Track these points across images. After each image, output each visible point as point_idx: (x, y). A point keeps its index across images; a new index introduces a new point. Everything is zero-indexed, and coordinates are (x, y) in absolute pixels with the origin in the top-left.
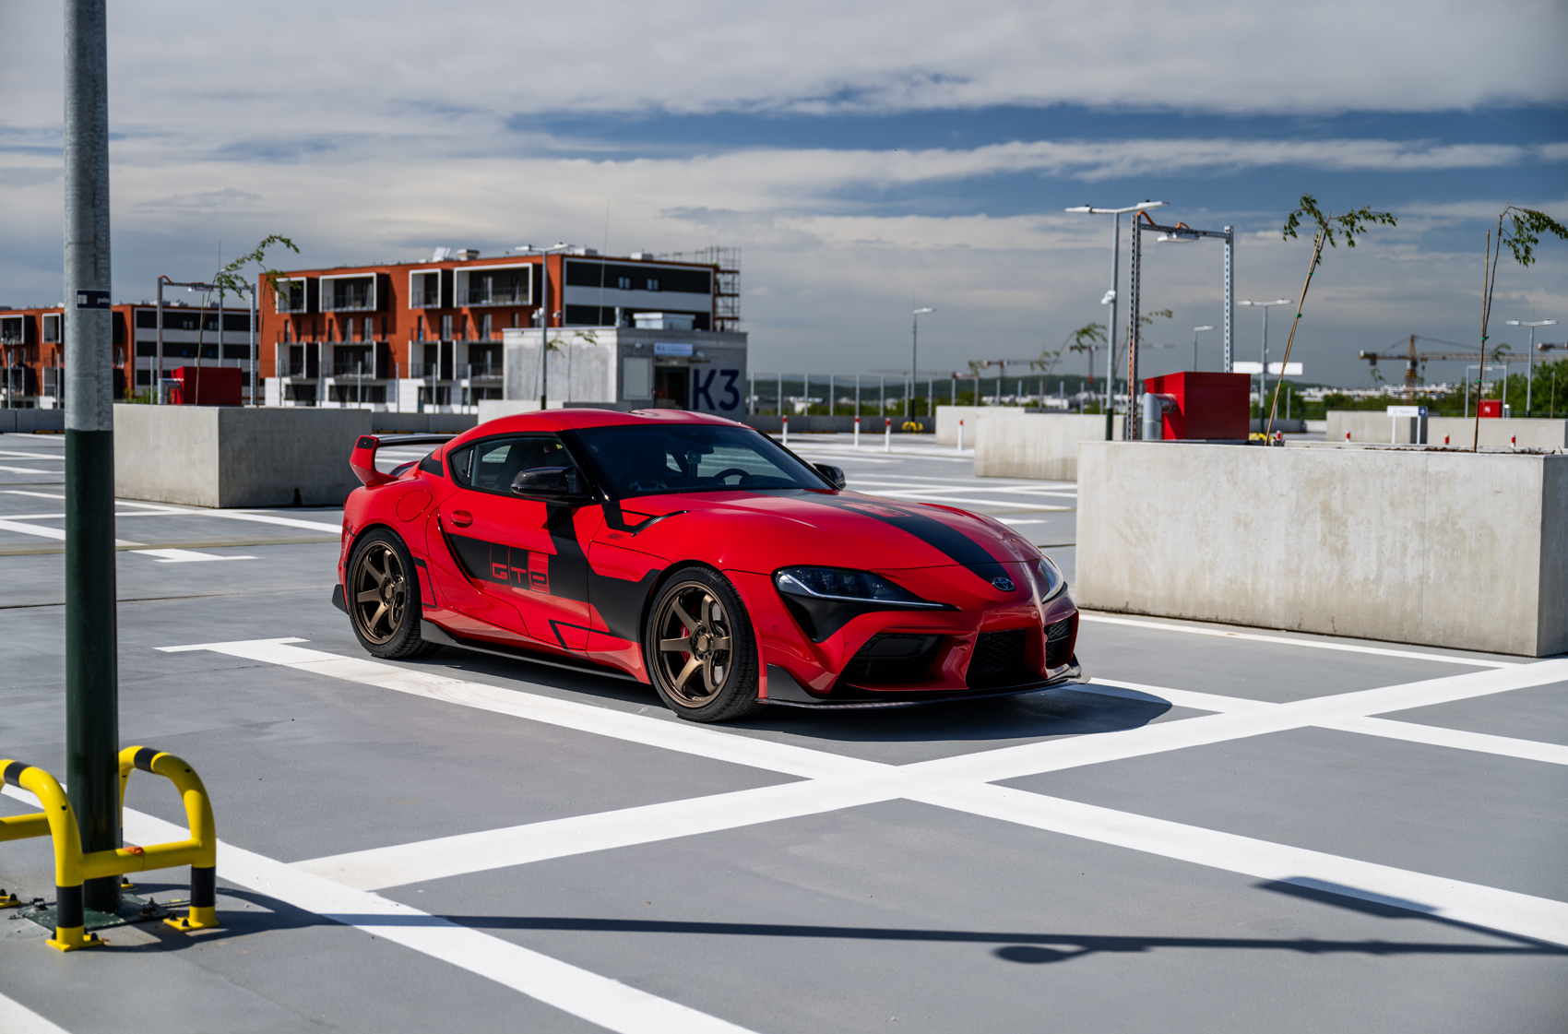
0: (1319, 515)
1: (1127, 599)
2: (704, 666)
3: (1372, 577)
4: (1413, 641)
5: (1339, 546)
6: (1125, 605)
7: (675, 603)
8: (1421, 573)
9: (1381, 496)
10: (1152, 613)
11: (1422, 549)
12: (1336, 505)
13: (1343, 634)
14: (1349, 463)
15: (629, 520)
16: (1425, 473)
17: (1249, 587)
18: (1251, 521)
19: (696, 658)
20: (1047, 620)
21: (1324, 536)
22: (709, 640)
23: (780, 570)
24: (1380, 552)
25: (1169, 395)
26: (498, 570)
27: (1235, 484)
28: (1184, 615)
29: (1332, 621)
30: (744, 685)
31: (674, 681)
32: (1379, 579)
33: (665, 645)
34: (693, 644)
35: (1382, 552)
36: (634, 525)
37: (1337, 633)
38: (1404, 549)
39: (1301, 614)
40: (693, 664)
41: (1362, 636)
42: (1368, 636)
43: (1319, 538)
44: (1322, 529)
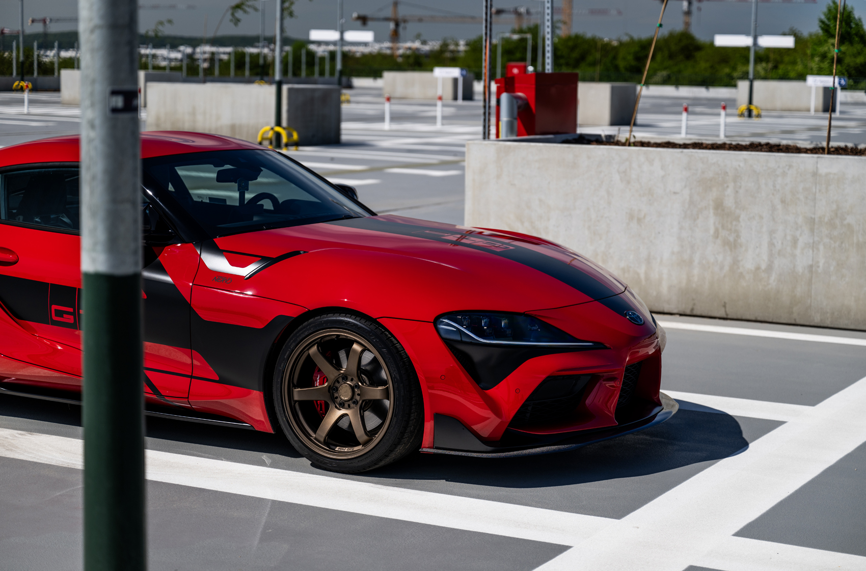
0: (712, 211)
3: (763, 267)
4: (802, 323)
5: (731, 239)
7: (314, 349)
8: (810, 263)
9: (773, 194)
11: (811, 241)
12: (729, 202)
13: (735, 317)
14: (742, 164)
16: (815, 174)
17: (642, 276)
18: (645, 217)
19: (336, 407)
21: (717, 231)
24: (771, 244)
25: (520, 94)
26: (59, 313)
27: (629, 182)
29: (725, 306)
31: (312, 433)
32: (770, 268)
33: (298, 394)
34: (333, 390)
35: (773, 244)
37: (729, 317)
38: (795, 241)
39: (693, 300)
40: (335, 414)
41: (753, 318)
42: (759, 319)
43: (712, 231)
44: (714, 223)
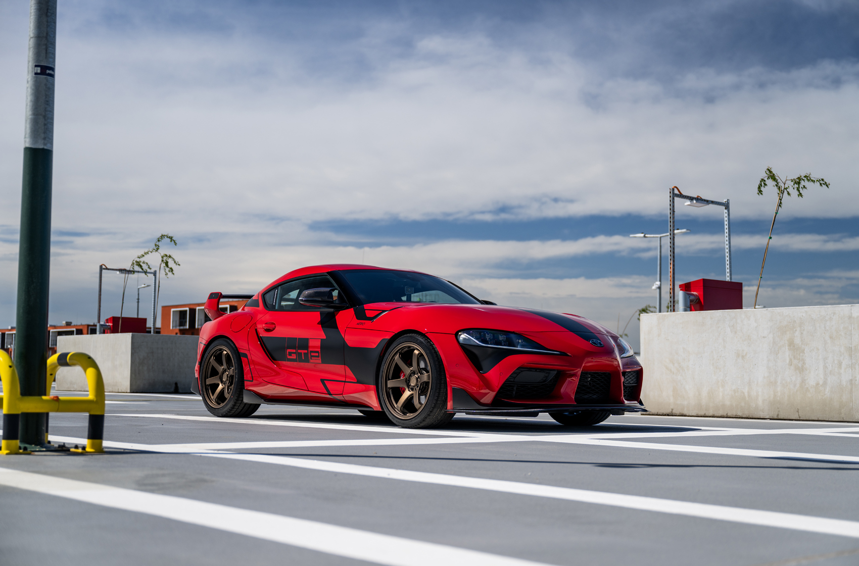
0: (787, 347)
1: (672, 407)
2: (414, 395)
3: (821, 383)
4: (847, 420)
5: (800, 365)
6: (671, 411)
7: (397, 357)
8: (851, 378)
9: (824, 333)
10: (687, 415)
11: (850, 363)
12: (797, 341)
13: (805, 419)
14: (804, 315)
15: (369, 314)
16: (850, 317)
17: (746, 394)
18: (746, 354)
19: (409, 390)
20: (623, 368)
21: (791, 360)
22: (417, 379)
23: (460, 331)
24: (825, 367)
25: (695, 293)
26: (290, 354)
27: (736, 333)
28: (707, 414)
29: (798, 411)
30: (439, 402)
31: (396, 406)
32: (825, 383)
33: (391, 384)
34: (408, 382)
35: (826, 367)
36: (372, 316)
37: (801, 419)
38: (840, 364)
39: (778, 408)
40: (407, 394)
41: (817, 419)
42: (820, 419)
43: (788, 361)
44: (789, 355)
